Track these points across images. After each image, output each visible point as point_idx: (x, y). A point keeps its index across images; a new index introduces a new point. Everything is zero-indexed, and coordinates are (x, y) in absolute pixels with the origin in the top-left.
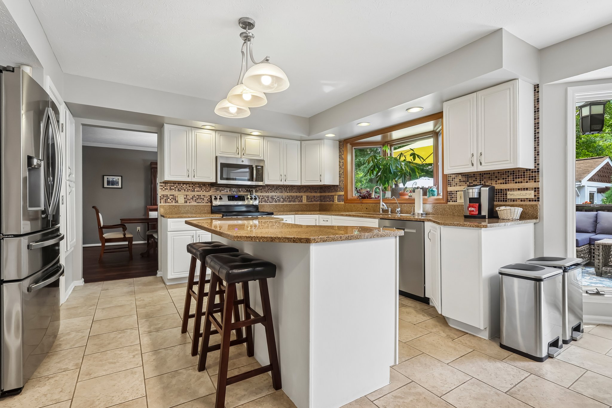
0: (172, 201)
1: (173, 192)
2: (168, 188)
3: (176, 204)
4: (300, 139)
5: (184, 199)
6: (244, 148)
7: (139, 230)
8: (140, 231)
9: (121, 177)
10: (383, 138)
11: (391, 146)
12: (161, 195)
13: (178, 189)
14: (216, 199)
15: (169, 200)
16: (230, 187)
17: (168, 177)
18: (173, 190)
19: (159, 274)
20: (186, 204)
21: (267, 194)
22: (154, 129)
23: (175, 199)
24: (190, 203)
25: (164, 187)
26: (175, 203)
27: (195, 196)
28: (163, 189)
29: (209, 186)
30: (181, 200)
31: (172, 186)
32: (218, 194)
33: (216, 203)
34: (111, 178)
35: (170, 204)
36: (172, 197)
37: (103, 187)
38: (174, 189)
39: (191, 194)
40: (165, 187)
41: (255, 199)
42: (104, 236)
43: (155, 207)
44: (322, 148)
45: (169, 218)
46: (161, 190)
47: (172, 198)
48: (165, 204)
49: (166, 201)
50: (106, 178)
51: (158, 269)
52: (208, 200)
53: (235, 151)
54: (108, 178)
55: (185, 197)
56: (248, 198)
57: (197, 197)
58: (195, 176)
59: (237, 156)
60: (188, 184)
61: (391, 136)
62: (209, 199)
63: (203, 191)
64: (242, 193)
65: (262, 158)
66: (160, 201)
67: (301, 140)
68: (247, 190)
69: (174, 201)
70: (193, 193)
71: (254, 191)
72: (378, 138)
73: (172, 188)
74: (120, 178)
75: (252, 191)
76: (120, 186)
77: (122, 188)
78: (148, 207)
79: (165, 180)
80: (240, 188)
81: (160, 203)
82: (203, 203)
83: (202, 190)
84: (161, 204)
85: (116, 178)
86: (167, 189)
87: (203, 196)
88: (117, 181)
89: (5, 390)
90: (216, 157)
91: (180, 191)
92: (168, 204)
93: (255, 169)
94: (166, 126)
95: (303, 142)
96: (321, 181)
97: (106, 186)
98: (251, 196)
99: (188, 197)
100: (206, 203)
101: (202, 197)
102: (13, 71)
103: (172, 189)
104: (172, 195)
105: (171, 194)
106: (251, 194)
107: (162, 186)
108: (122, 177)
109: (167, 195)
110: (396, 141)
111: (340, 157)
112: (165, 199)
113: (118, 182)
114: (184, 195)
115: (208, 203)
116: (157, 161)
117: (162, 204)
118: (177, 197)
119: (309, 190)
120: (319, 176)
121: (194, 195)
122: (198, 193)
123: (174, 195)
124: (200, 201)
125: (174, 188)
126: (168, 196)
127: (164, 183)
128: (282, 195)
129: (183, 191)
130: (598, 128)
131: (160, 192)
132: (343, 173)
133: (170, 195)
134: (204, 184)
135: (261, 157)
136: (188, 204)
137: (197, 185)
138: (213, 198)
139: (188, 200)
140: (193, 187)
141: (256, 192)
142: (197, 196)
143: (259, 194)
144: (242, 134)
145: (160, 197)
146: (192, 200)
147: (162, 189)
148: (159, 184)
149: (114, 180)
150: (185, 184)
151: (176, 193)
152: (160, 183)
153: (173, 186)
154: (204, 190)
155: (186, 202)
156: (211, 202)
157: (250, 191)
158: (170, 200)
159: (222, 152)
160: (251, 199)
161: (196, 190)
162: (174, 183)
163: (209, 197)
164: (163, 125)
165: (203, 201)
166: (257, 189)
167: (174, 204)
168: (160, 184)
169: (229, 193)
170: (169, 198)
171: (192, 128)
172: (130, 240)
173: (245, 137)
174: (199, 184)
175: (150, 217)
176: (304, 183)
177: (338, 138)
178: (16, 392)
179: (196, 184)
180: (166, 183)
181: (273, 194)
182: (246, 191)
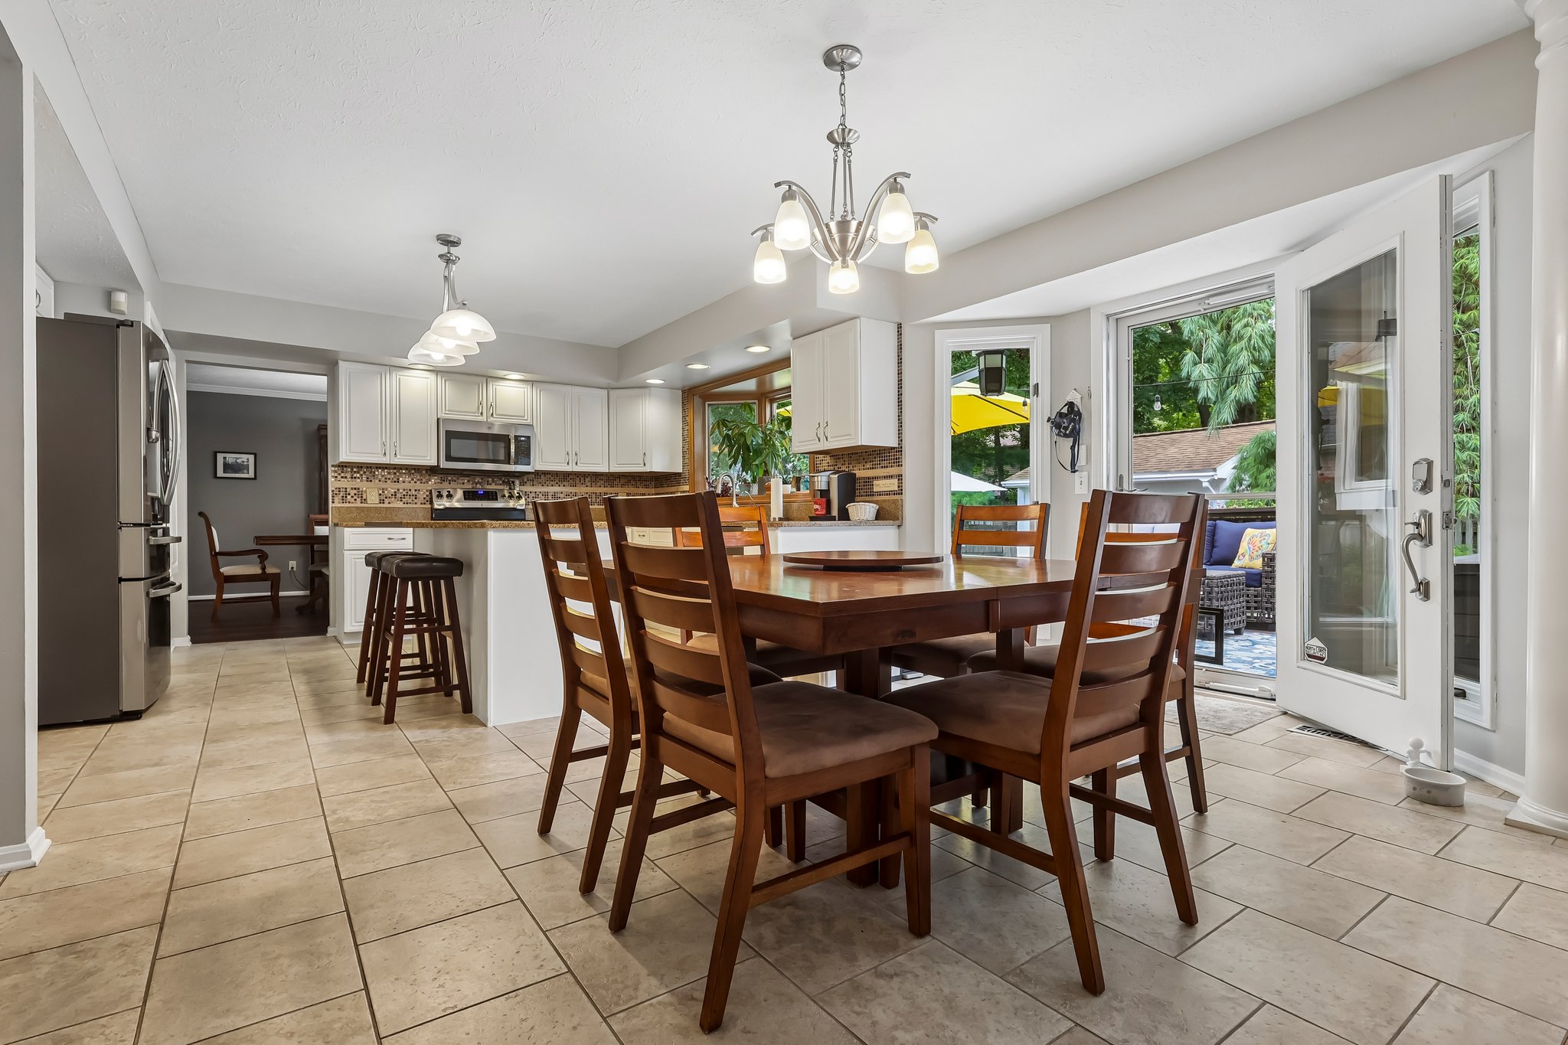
0: (355, 500)
1: (357, 483)
2: (349, 475)
3: (363, 505)
4: (606, 387)
5: (377, 496)
6: (494, 404)
7: (292, 568)
8: (295, 569)
9: (253, 456)
10: (760, 384)
11: (772, 401)
12: (333, 489)
13: (368, 478)
14: (440, 496)
15: (349, 497)
16: (468, 476)
17: (345, 456)
18: (358, 480)
19: (331, 631)
20: (382, 505)
21: (545, 489)
22: (320, 368)
23: (360, 495)
24: (389, 503)
25: (339, 474)
26: (361, 503)
27: (401, 491)
28: (339, 477)
29: (427, 472)
30: (373, 499)
31: (355, 472)
32: (445, 488)
33: (440, 504)
34: (231, 458)
35: (351, 505)
36: (355, 492)
37: (215, 476)
38: (359, 478)
39: (391, 487)
40: (343, 475)
41: (519, 497)
42: (222, 570)
43: (323, 517)
44: (647, 403)
45: (347, 526)
46: (333, 479)
47: (355, 494)
48: (341, 505)
49: (344, 499)
50: (220, 457)
51: (328, 624)
52: (424, 498)
53: (475, 409)
54: (225, 458)
55: (381, 492)
56: (504, 496)
57: (404, 493)
58: (397, 454)
59: (480, 418)
60: (386, 468)
61: (771, 381)
62: (427, 496)
63: (415, 482)
64: (492, 487)
65: (529, 422)
66: (333, 499)
67: (608, 388)
68: (503, 482)
69: (359, 500)
70: (397, 486)
71: (517, 482)
72: (750, 385)
73: (355, 475)
74: (251, 458)
75: (513, 482)
76: (251, 474)
77: (255, 478)
78: (312, 516)
79: (341, 460)
80: (489, 477)
81: (333, 502)
82: (416, 503)
83: (413, 480)
84: (334, 505)
85: (243, 458)
86: (346, 477)
87: (416, 490)
88: (245, 463)
89: (124, 710)
90: (438, 420)
91: (371, 481)
92: (347, 505)
93: (513, 441)
94: (341, 363)
95: (612, 392)
96: (645, 465)
97: (220, 473)
98: (510, 493)
99: (386, 492)
100: (421, 504)
101: (414, 493)
102: (132, 326)
103: (355, 478)
104: (355, 489)
105: (354, 487)
106: (510, 489)
107: (336, 472)
108: (255, 455)
109: (346, 489)
110: (781, 392)
111: (684, 421)
112: (341, 495)
113: (248, 465)
114: (379, 489)
115: (425, 504)
116: (327, 421)
117: (337, 505)
118: (366, 492)
119: (632, 482)
120: (642, 454)
121: (398, 490)
122: (407, 486)
123: (359, 489)
124: (410, 501)
125: (358, 475)
126: (348, 490)
127: (339, 466)
128: (574, 491)
129: (377, 481)
130: (995, 388)
131: (333, 484)
132: (688, 451)
133: (352, 489)
134: (418, 469)
135: (527, 420)
136: (386, 505)
137: (404, 471)
138: (435, 494)
139: (386, 498)
140: (395, 473)
141: (522, 484)
142: (404, 490)
143: (528, 488)
144: (489, 378)
145: (333, 491)
146: (393, 499)
147: (336, 477)
148: (330, 469)
149: (239, 461)
150: (380, 468)
151: (363, 485)
152: (333, 466)
153: (358, 472)
154: (418, 480)
155: (382, 501)
156: (431, 502)
157: (508, 483)
158: (352, 497)
159: (449, 411)
160: (511, 497)
161: (401, 479)
162: (360, 466)
163: (428, 493)
164: (337, 363)
165: (416, 501)
166: (523, 480)
167: (359, 505)
168: (333, 469)
169: (469, 486)
170: (349, 494)
171: (391, 368)
172: (275, 581)
173: (494, 383)
174: (407, 469)
175: (315, 534)
176: (613, 470)
177: (679, 384)
178: (135, 715)
179: (401, 469)
180: (343, 466)
181: (556, 489)
182: (501, 482)
